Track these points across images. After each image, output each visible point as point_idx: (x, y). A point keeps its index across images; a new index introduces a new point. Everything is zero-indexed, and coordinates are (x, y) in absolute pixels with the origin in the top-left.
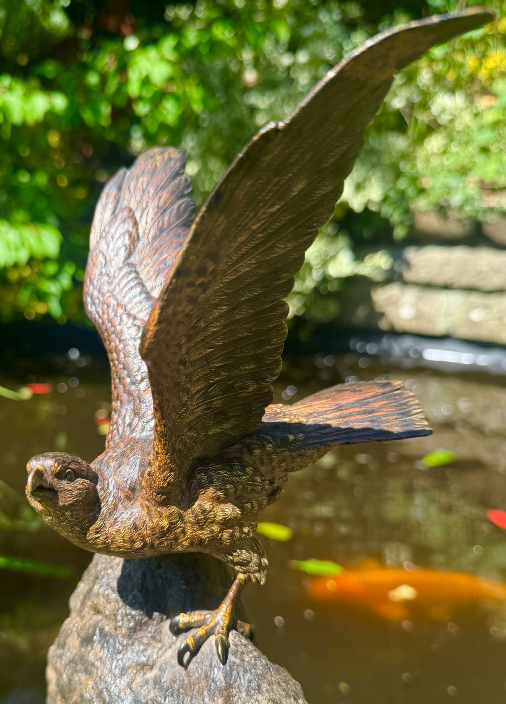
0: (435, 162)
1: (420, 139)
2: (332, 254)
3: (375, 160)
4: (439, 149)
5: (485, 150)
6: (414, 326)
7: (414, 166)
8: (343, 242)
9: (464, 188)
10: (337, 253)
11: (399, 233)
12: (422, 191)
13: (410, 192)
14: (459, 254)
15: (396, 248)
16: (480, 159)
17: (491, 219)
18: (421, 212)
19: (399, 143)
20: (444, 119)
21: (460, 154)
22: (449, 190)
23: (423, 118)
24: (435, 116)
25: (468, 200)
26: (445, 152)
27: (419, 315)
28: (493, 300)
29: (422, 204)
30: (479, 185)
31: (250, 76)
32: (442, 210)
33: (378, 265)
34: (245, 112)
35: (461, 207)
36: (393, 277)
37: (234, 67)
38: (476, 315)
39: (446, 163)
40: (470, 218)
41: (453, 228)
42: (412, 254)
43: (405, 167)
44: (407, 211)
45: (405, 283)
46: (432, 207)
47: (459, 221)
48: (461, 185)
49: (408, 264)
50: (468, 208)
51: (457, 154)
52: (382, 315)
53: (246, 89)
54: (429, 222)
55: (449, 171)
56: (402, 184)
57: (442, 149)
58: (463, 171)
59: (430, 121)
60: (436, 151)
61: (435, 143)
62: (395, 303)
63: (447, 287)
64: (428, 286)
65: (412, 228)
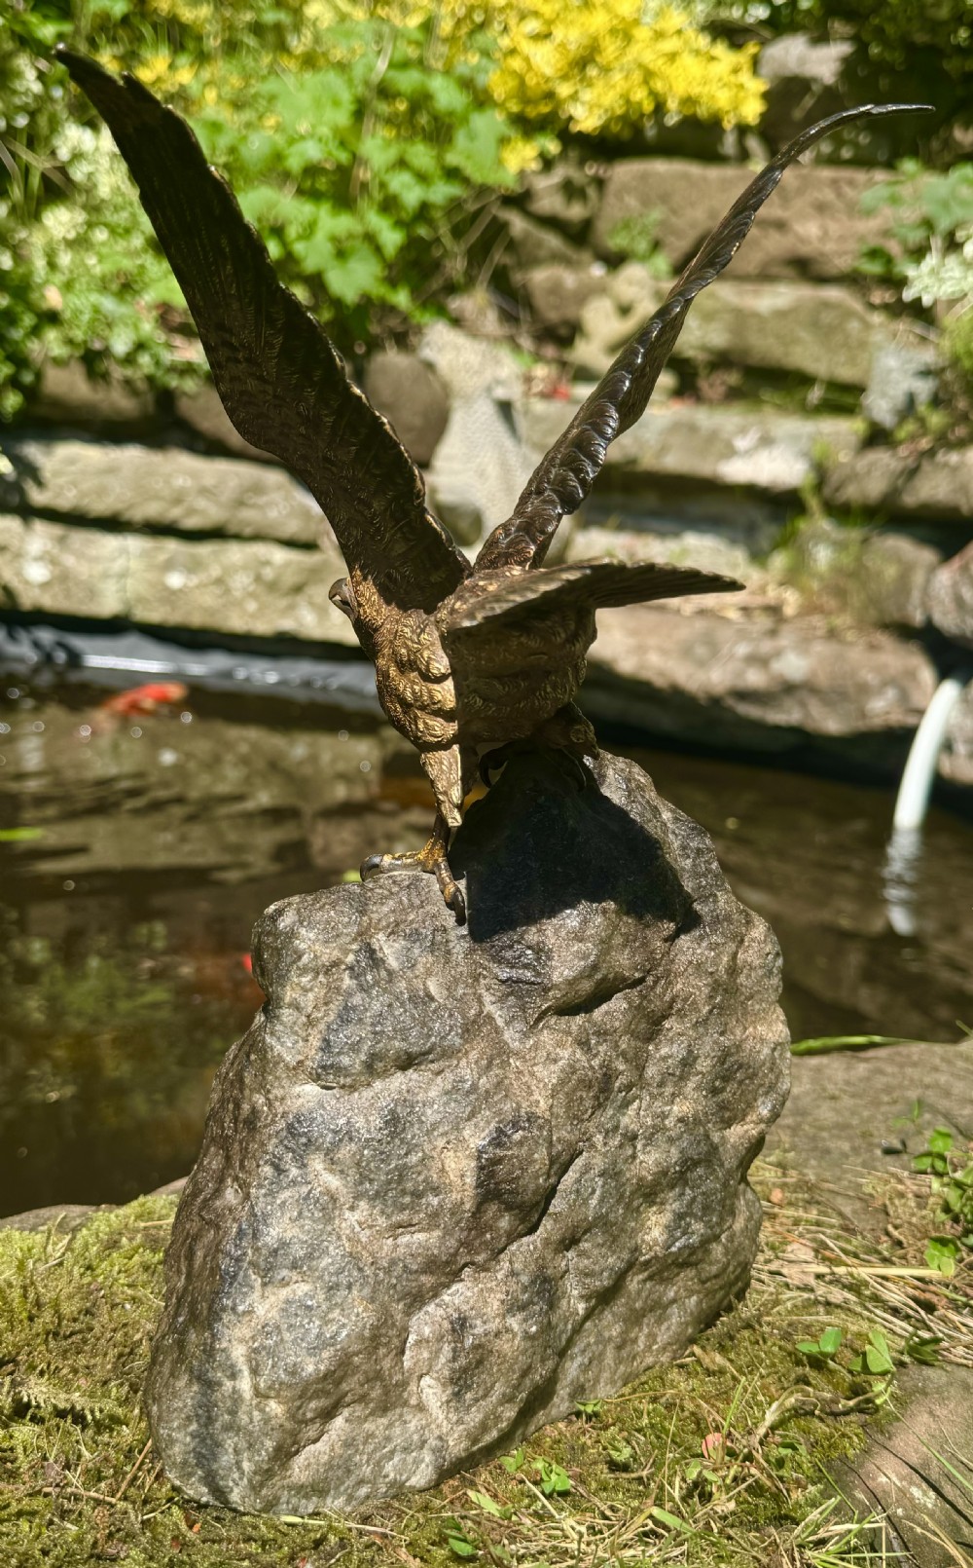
0: (65, 259)
1: (35, 208)
4: (70, 233)
6: (49, 602)
7: (23, 259)
11: (10, 403)
12: (49, 318)
14: (131, 456)
16: (148, 262)
17: (187, 387)
20: (79, 171)
22: (103, 322)
24: (61, 162)
25: (141, 345)
26: (79, 240)
27: (62, 578)
28: (204, 550)
30: (157, 315)
32: (93, 361)
35: (129, 360)
38: (175, 580)
39: (88, 263)
40: (150, 379)
41: (118, 401)
44: (19, 359)
45: (28, 512)
46: (69, 351)
47: (128, 383)
50: (145, 359)
54: (68, 384)
57: (75, 234)
59: (53, 170)
60: (64, 235)
61: (60, 221)
64: (74, 519)
65: (31, 393)
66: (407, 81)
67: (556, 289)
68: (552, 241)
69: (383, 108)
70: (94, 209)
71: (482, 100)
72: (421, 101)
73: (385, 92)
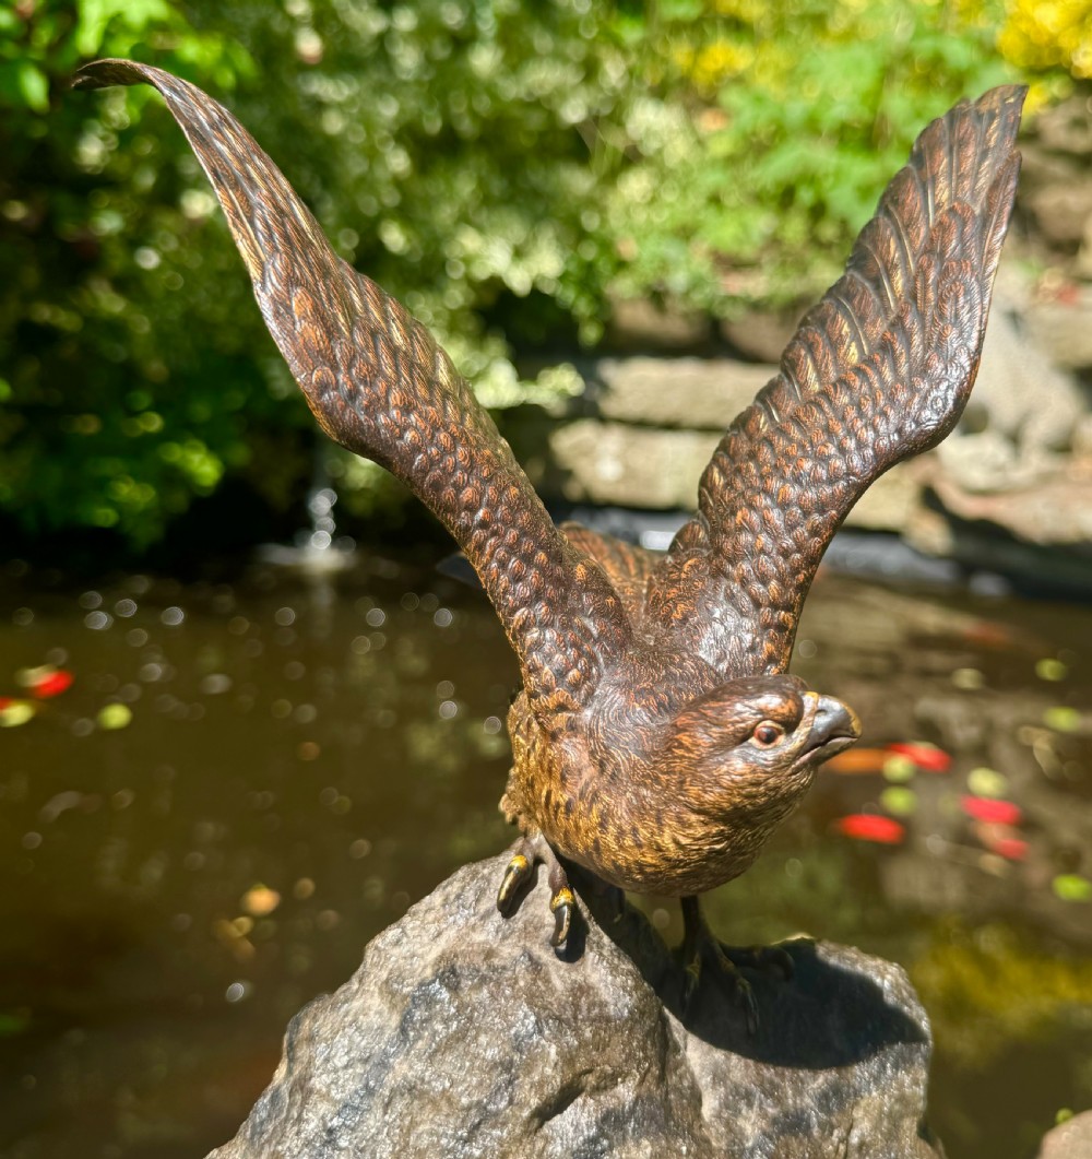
0: (641, 217)
1: (611, 177)
2: (477, 368)
3: (540, 208)
4: (644, 197)
5: (715, 200)
6: (624, 493)
7: (604, 221)
8: (496, 346)
9: (688, 262)
10: (488, 366)
11: (591, 334)
12: (621, 265)
13: (604, 266)
14: (686, 372)
15: (585, 360)
16: (709, 216)
17: (734, 315)
18: (622, 300)
19: (579, 182)
20: (650, 147)
21: (676, 206)
22: (664, 265)
23: (615, 141)
24: (633, 141)
25: (697, 283)
26: (653, 200)
27: (629, 474)
29: (623, 288)
30: (711, 258)
31: (309, 45)
32: (657, 297)
33: (559, 388)
34: (304, 107)
35: (686, 295)
36: (583, 409)
37: (278, 25)
39: (657, 220)
40: (701, 311)
41: (675, 327)
42: (612, 372)
43: (591, 222)
44: (599, 300)
45: (603, 420)
46: (639, 293)
47: (685, 316)
48: (682, 258)
49: (605, 387)
50: (698, 297)
51: (671, 205)
52: (568, 474)
53: (304, 67)
54: (636, 316)
55: (663, 233)
56: (589, 252)
57: (649, 196)
58: (685, 233)
59: (627, 149)
60: (638, 199)
61: (635, 185)
62: (588, 452)
63: (671, 426)
64: (641, 425)
65: (609, 326)
66: (925, 47)
67: (1064, 212)
68: (1058, 169)
69: (902, 71)
70: (663, 174)
71: (992, 53)
72: (937, 61)
73: (906, 57)
